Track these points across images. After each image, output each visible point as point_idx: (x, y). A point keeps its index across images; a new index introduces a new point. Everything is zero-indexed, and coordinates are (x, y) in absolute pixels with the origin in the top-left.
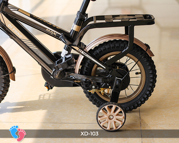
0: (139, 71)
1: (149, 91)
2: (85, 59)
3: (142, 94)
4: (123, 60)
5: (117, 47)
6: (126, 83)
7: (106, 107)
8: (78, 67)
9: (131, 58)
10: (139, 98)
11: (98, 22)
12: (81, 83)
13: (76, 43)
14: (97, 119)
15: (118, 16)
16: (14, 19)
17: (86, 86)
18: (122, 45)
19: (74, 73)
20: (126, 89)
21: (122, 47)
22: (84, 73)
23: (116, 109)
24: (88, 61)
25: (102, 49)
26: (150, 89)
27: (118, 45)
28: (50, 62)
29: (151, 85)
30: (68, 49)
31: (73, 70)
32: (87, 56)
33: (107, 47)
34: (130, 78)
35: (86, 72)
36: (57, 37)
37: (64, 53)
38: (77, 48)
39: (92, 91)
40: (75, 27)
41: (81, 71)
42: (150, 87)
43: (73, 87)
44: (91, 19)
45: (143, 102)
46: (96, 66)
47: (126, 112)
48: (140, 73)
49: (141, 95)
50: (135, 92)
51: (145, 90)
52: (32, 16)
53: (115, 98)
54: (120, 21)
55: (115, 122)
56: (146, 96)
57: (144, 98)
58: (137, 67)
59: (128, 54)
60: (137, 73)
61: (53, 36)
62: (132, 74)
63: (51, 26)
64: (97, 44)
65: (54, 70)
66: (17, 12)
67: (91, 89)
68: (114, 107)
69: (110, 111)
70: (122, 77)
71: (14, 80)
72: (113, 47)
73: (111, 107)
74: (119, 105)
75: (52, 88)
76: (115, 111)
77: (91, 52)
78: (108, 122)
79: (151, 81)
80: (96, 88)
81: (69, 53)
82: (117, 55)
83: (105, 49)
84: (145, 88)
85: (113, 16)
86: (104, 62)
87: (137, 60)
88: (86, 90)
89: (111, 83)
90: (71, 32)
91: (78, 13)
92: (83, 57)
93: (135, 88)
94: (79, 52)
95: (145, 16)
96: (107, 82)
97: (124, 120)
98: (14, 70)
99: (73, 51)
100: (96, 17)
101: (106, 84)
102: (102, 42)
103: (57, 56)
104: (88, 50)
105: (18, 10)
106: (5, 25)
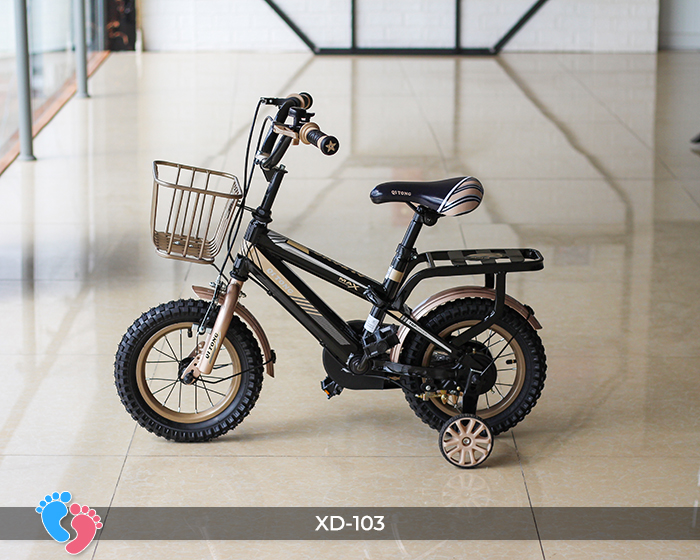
0: (513, 358)
1: (531, 395)
2: (412, 333)
3: (519, 401)
4: (481, 338)
5: (473, 311)
6: (489, 381)
7: (458, 423)
8: (397, 350)
9: (496, 332)
10: (512, 409)
11: (438, 263)
12: (403, 382)
13: (397, 304)
14: (441, 445)
15: (474, 252)
16: (278, 257)
17: (412, 387)
18: (482, 308)
19: (389, 360)
20: (489, 392)
21: (482, 311)
22: (409, 361)
23: (477, 425)
24: (418, 339)
25: (444, 315)
26: (534, 392)
27: (475, 308)
28: (343, 341)
29: (536, 383)
30: (379, 316)
31: (388, 357)
32: (418, 328)
33: (454, 311)
34: (496, 371)
35: (412, 360)
36: (359, 293)
37: (371, 324)
38: (398, 314)
39: (423, 397)
40: (392, 274)
41: (402, 359)
42: (535, 387)
43: (385, 388)
44: (423, 258)
45: (520, 418)
46: (431, 346)
47: (495, 434)
48: (515, 361)
49: (516, 405)
50: (505, 399)
51: (524, 394)
52: (312, 254)
53: (470, 407)
54: (480, 262)
55: (474, 450)
56: (526, 406)
57: (522, 409)
58: (509, 350)
59: (494, 326)
60: (509, 362)
61: (352, 291)
62: (500, 364)
63: (348, 272)
64: (433, 306)
65: (351, 356)
66: (284, 246)
67: (423, 391)
68: (472, 422)
69: (465, 430)
70: (481, 368)
71: (272, 374)
72: (464, 312)
73: (465, 423)
74: (480, 419)
75: (339, 393)
76: (473, 431)
77: (422, 322)
78: (460, 451)
79: (537, 376)
80: (432, 390)
81: (381, 325)
82: (473, 327)
83: (451, 316)
84: (525, 390)
85: (463, 251)
86: (448, 339)
87: (510, 337)
88: (411, 395)
89: (462, 381)
90: (384, 284)
91: (399, 249)
92: (408, 330)
93: (506, 391)
94: (402, 322)
95: (525, 253)
96: (454, 379)
97: (490, 446)
98: (272, 357)
99: (388, 319)
100: (432, 253)
101: (452, 383)
102: (442, 302)
103: (358, 326)
104: (418, 318)
105: (286, 241)
106: (262, 271)
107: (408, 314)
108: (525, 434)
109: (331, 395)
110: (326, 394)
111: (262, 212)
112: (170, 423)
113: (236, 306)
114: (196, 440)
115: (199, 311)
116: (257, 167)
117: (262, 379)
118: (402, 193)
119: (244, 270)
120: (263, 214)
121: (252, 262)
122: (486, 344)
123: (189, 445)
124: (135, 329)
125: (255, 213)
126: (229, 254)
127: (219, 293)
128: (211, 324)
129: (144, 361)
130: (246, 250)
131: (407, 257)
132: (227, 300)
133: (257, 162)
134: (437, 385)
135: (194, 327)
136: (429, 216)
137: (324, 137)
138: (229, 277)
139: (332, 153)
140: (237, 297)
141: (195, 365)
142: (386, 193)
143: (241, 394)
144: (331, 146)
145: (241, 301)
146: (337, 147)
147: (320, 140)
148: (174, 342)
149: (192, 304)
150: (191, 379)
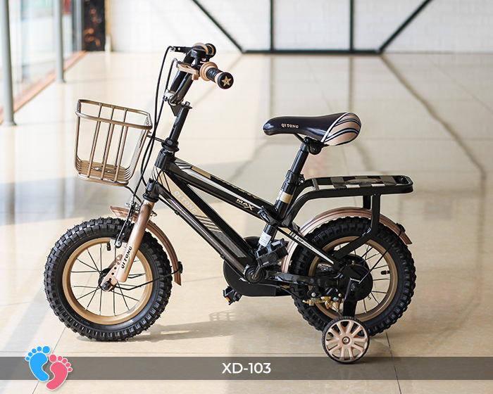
0: (387, 269)
1: (403, 301)
2: (300, 248)
3: (392, 306)
4: (360, 251)
5: (352, 228)
6: (366, 288)
7: (338, 324)
8: (286, 262)
9: (373, 247)
10: (386, 313)
11: (322, 187)
12: (292, 290)
13: (286, 222)
14: (324, 343)
15: (353, 178)
16: (184, 182)
17: (300, 294)
18: (360, 226)
19: (280, 271)
20: (366, 299)
21: (360, 229)
22: (297, 271)
23: (355, 326)
24: (305, 252)
25: (327, 232)
26: (405, 298)
27: (354, 226)
28: (240, 254)
29: (407, 291)
30: (272, 233)
31: (279, 268)
32: (304, 243)
33: (335, 229)
34: (372, 280)
35: (300, 271)
36: (254, 212)
37: (264, 240)
38: (287, 231)
39: (310, 302)
40: (283, 196)
41: (291, 270)
42: (405, 294)
43: (276, 296)
44: (309, 183)
45: (393, 321)
46: (316, 259)
48: (389, 272)
49: (390, 309)
50: (380, 305)
51: (396, 300)
52: (213, 179)
53: (349, 311)
54: (358, 186)
55: (352, 348)
56: (398, 311)
57: (395, 313)
58: (383, 262)
59: (370, 241)
60: (383, 273)
61: (247, 210)
62: (375, 274)
63: (245, 195)
64: (318, 224)
65: (247, 267)
66: (189, 172)
67: (309, 297)
68: (351, 323)
69: (345, 331)
70: (360, 277)
71: (179, 283)
72: (345, 229)
73: (345, 324)
74: (358, 321)
75: (238, 300)
76: (352, 331)
77: (309, 238)
78: (340, 349)
79: (408, 284)
80: (317, 296)
81: (272, 240)
82: (351, 242)
83: (333, 233)
84: (397, 297)
85: (344, 177)
86: (330, 253)
87: (384, 250)
88: (299, 301)
89: (343, 289)
90: (276, 204)
91: (289, 173)
92: (296, 244)
93: (381, 298)
94: (291, 237)
95: (397, 178)
96: (335, 286)
97: (366, 344)
98: (179, 268)
99: (279, 236)
100: (317, 179)
101: (334, 290)
102: (326, 220)
103: (253, 242)
104: (305, 234)
105: (191, 168)
106: (170, 193)
107: (296, 231)
108: (398, 335)
109: (231, 301)
110: (227, 300)
111: (170, 143)
112: (91, 324)
113: (147, 223)
114: (115, 340)
115: (116, 227)
116: (166, 103)
117: (171, 286)
118: (291, 126)
119: (155, 193)
120: (171, 144)
121: (162, 186)
122: (364, 258)
123: (108, 343)
124: (61, 243)
125: (164, 144)
126: (142, 178)
127: (133, 212)
128: (126, 239)
129: (70, 271)
130: (157, 175)
131: (295, 183)
132: (140, 219)
133: (165, 99)
134: (321, 292)
135: (112, 242)
136: (315, 146)
137: (221, 73)
138: (142, 199)
139: (227, 87)
140: (148, 215)
141: (113, 274)
142: (278, 126)
143: (153, 299)
144: (226, 81)
145: (153, 219)
146: (232, 82)
147: (217, 76)
148: (95, 255)
149: (110, 221)
150: (109, 286)
